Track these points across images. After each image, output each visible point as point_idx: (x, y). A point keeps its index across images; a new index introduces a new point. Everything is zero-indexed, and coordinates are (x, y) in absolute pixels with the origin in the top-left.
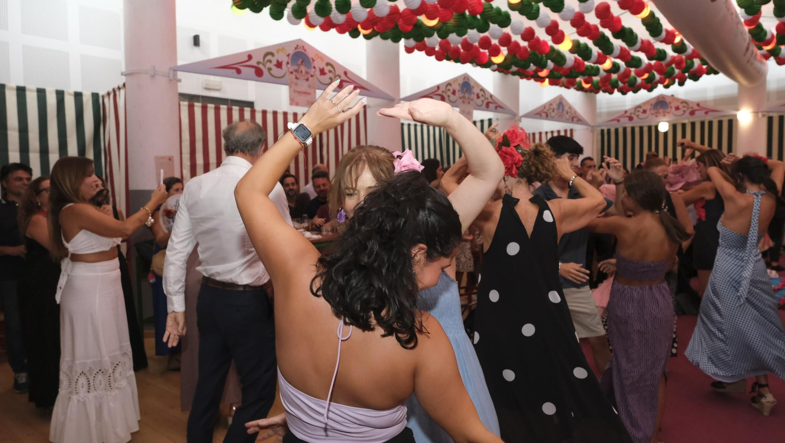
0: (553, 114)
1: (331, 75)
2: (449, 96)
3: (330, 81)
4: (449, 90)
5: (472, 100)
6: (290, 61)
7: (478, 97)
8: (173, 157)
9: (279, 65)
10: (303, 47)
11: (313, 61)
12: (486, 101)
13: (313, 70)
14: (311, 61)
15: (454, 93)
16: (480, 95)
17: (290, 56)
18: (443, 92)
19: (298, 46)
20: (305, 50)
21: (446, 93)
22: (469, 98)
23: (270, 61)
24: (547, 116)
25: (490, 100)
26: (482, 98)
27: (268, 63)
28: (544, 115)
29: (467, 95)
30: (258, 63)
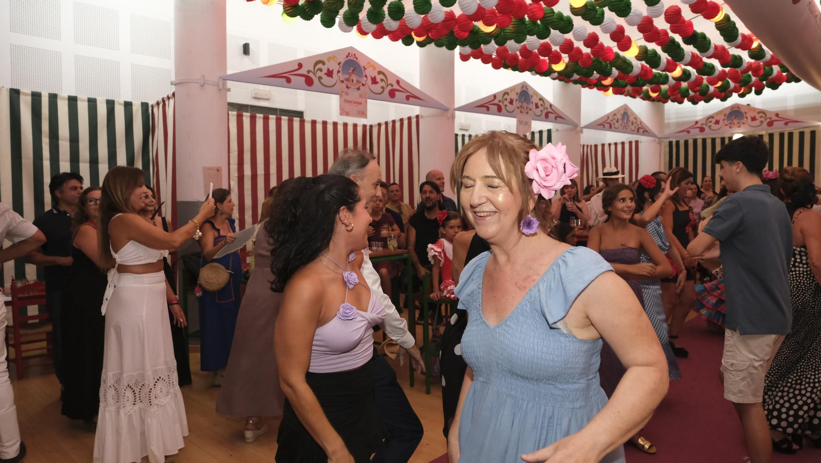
0: (617, 125)
1: (383, 84)
2: (506, 106)
3: (382, 90)
4: (506, 99)
5: (530, 110)
6: (340, 70)
7: (537, 107)
8: (221, 168)
9: (330, 73)
10: (355, 55)
11: (365, 69)
12: (546, 111)
13: (365, 79)
14: (363, 69)
15: (511, 102)
16: (539, 105)
17: (341, 65)
18: (500, 101)
19: (349, 54)
20: (357, 58)
21: (503, 103)
22: (527, 108)
23: (321, 70)
24: (611, 127)
25: (550, 110)
26: (541, 108)
27: (319, 72)
28: (607, 126)
29: (525, 105)
30: (309, 72)
